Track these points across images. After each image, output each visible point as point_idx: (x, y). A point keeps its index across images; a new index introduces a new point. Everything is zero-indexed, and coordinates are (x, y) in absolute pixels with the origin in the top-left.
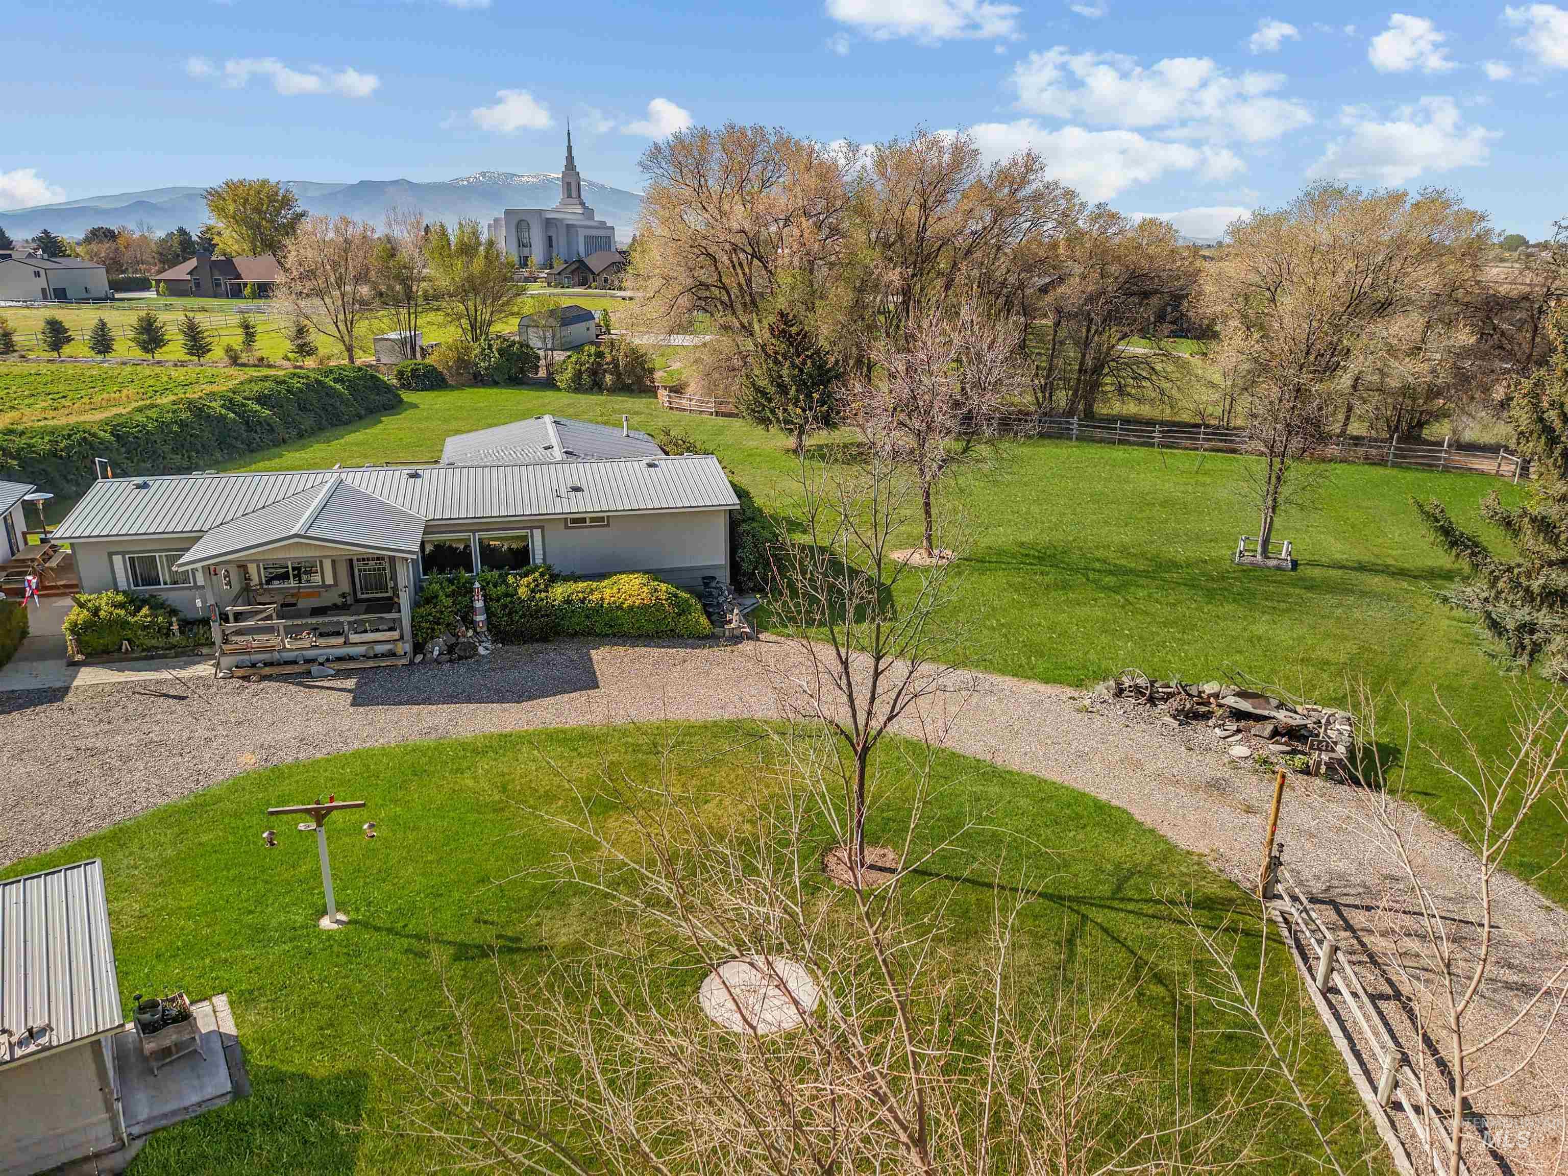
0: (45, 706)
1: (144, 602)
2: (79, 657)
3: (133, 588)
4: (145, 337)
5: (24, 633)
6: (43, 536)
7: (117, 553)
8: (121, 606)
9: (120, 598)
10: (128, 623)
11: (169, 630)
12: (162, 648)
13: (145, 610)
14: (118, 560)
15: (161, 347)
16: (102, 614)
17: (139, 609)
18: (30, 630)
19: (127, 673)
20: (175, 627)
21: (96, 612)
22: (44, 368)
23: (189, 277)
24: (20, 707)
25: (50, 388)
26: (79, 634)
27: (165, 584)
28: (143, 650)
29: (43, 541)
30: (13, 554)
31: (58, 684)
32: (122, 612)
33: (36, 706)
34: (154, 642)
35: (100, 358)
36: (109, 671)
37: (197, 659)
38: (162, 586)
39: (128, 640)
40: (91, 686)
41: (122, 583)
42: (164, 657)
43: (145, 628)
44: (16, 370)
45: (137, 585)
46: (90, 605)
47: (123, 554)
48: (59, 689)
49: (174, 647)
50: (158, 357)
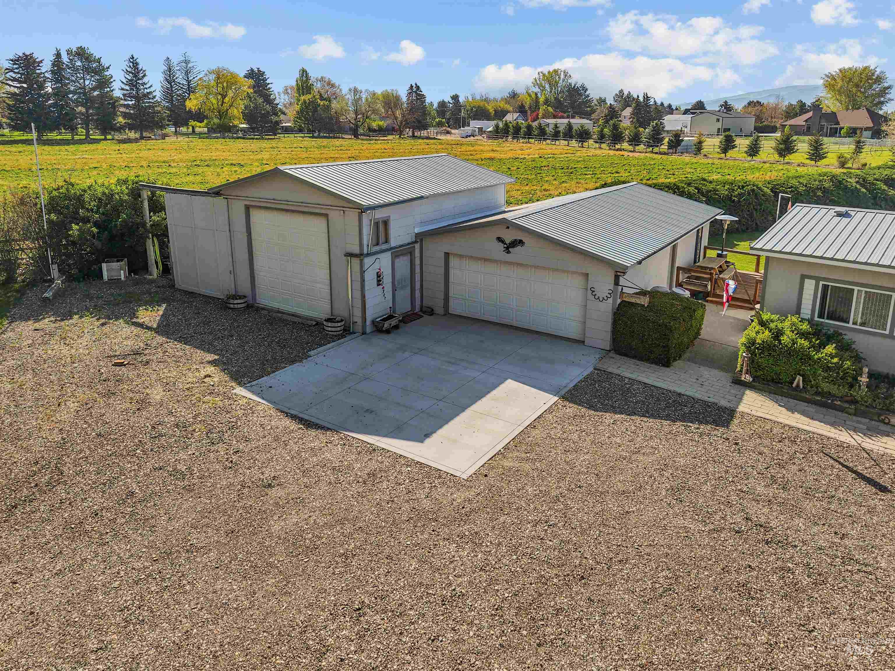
0: (709, 427)
1: (829, 339)
2: (747, 378)
3: (816, 319)
4: (782, 146)
5: (698, 334)
6: (720, 252)
7: (810, 277)
8: (803, 335)
9: (805, 327)
10: (810, 358)
11: (855, 379)
12: (841, 399)
13: (830, 349)
14: (809, 285)
15: (791, 154)
16: (785, 339)
17: (823, 345)
18: (702, 332)
19: (797, 415)
20: (864, 379)
21: (778, 334)
22: (716, 161)
23: (804, 123)
24: (684, 418)
25: (719, 170)
26: (753, 354)
27: (855, 323)
28: (817, 393)
29: (719, 256)
30: (695, 262)
31: (723, 403)
32: (806, 343)
33: (701, 423)
34: (834, 389)
35: (749, 158)
36: (776, 406)
37: (883, 427)
38: (850, 325)
39: (802, 376)
40: (758, 418)
41: (806, 310)
42: (842, 410)
43: (827, 369)
44: (701, 161)
45: (821, 316)
46: (772, 325)
47: (817, 279)
48: (724, 409)
49: (854, 402)
50: (787, 159)
